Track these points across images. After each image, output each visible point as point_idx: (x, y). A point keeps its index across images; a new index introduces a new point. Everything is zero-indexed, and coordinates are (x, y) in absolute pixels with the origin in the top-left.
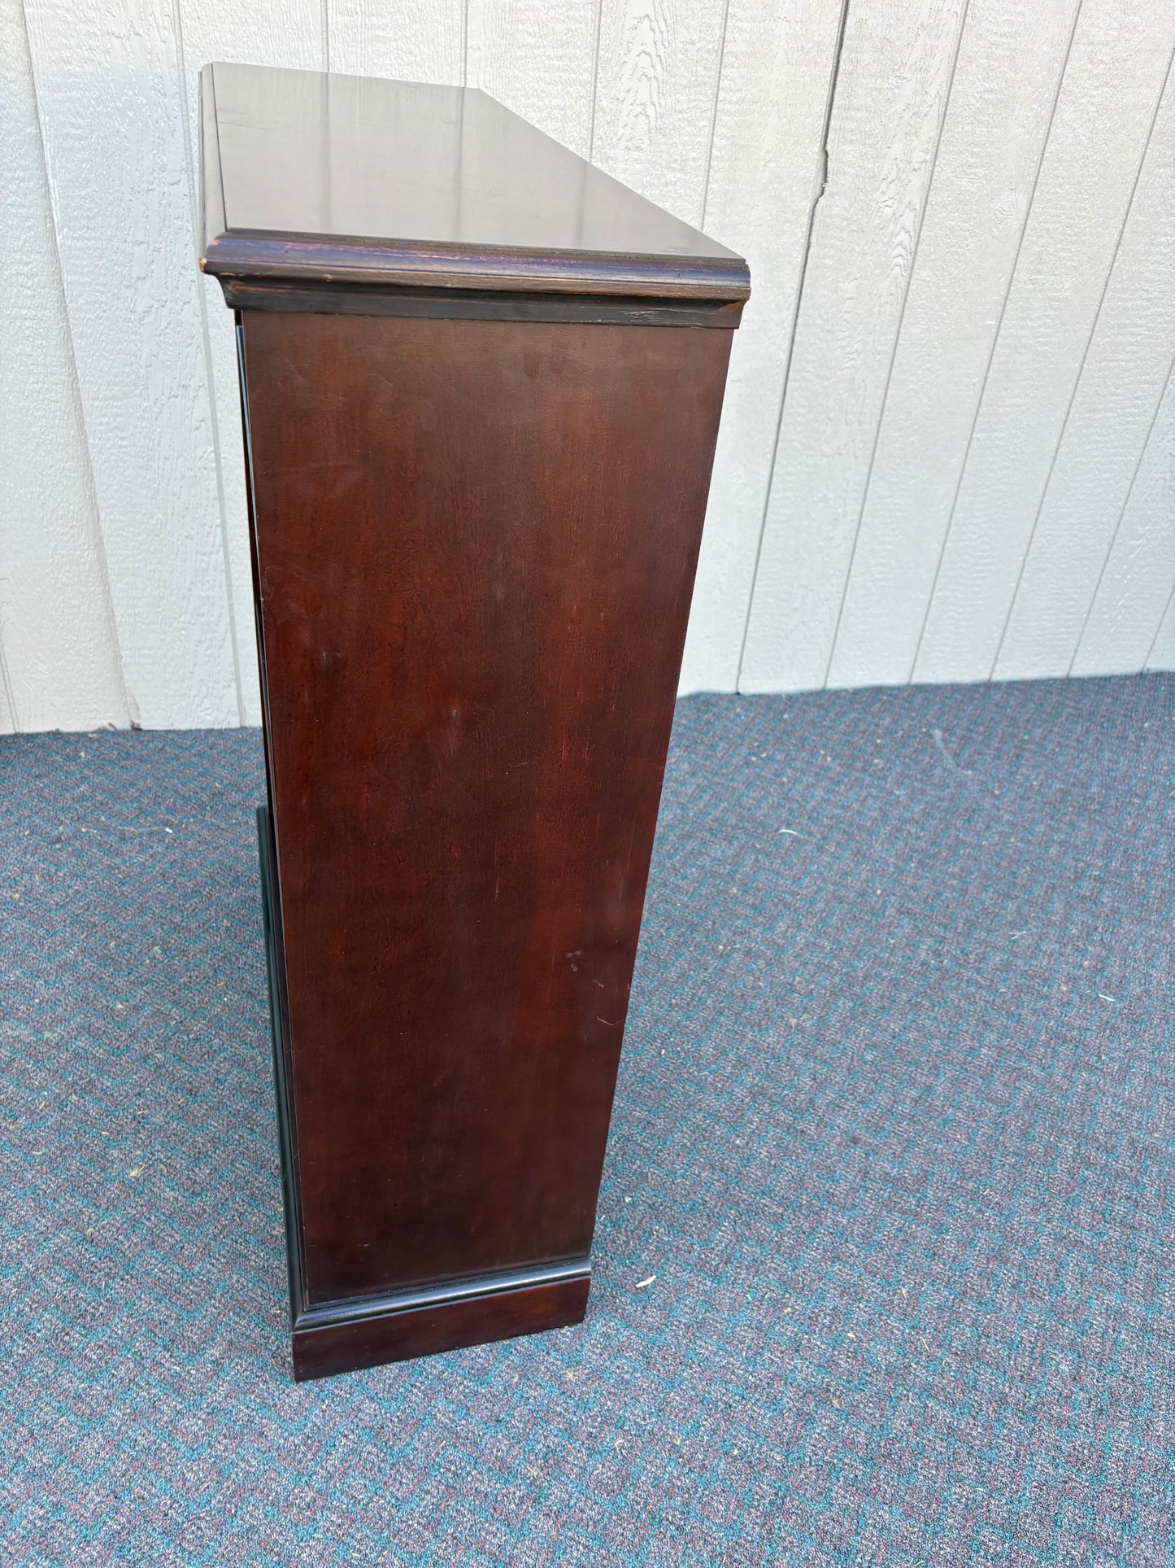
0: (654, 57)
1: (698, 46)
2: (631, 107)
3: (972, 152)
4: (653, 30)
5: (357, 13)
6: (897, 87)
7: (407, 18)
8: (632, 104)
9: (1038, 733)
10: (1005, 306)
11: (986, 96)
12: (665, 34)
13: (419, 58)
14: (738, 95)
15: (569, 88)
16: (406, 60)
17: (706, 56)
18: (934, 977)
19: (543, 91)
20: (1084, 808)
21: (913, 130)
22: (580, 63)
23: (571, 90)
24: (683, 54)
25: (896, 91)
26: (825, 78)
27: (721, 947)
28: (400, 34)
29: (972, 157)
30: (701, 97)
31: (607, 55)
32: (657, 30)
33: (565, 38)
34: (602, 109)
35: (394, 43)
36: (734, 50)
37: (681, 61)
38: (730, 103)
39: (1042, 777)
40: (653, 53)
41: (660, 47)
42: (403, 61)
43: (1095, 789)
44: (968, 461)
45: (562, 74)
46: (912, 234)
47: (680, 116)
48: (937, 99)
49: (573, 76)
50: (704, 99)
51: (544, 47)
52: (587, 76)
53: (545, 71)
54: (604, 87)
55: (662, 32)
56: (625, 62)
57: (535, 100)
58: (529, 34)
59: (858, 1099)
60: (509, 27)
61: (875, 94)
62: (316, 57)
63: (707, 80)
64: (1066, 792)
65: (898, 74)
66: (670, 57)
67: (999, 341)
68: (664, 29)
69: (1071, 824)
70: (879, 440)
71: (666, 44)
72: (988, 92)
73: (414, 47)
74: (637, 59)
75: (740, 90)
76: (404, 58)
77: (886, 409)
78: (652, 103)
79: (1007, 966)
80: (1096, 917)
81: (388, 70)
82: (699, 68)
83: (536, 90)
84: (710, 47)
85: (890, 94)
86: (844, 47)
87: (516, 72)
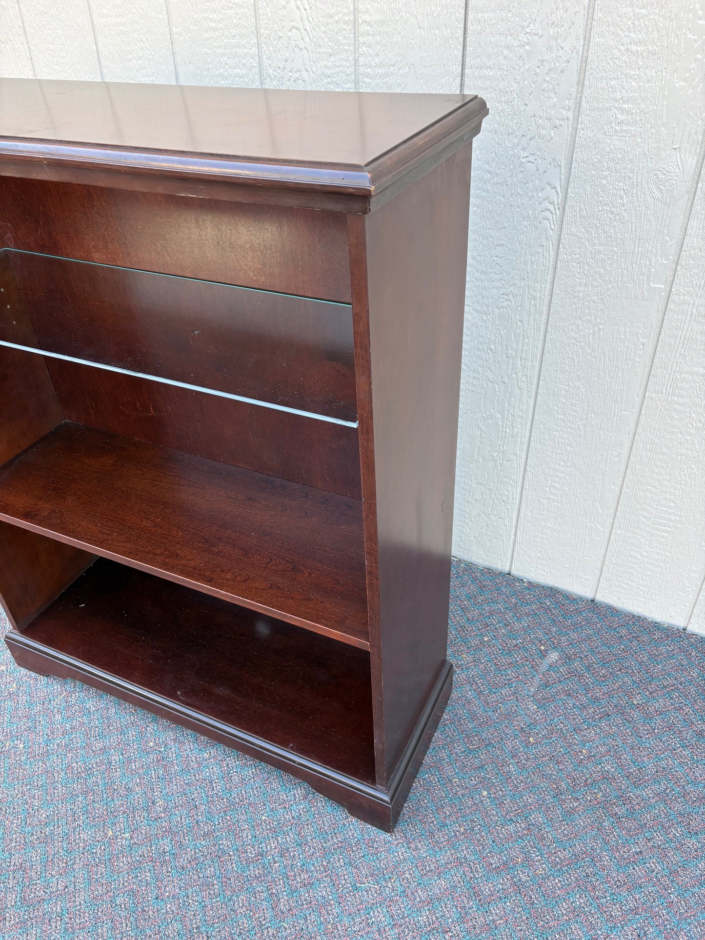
0: (303, 31)
1: (336, 18)
2: (290, 74)
3: (622, 109)
4: (298, 8)
5: (108, 16)
6: (528, 44)
7: (136, 16)
8: (291, 71)
9: (660, 703)
10: (676, 271)
11: (634, 48)
12: (308, 10)
13: (147, 43)
14: (377, 60)
15: (244, 61)
16: (140, 46)
17: (345, 27)
18: (254, 871)
19: (226, 64)
20: (605, 805)
21: (551, 87)
22: (249, 40)
23: (245, 61)
24: (324, 27)
25: (527, 48)
26: (457, 39)
27: (151, 744)
28: (133, 28)
29: (622, 114)
30: (344, 63)
31: (267, 32)
32: (302, 8)
33: (235, 21)
34: (269, 76)
35: (131, 35)
36: (368, 19)
37: (324, 32)
38: (371, 66)
39: (603, 749)
40: (301, 27)
41: (306, 22)
42: (138, 47)
43: (647, 793)
44: (643, 418)
45: (237, 50)
46: (559, 190)
47: (329, 80)
48: (574, 55)
49: (245, 51)
50: (348, 65)
51: (222, 29)
52: (255, 50)
53: (225, 48)
54: (268, 58)
55: (305, 9)
56: (281, 37)
57: (222, 71)
58: (211, 20)
59: (69, 925)
60: (197, 16)
61: (506, 52)
62: (92, 48)
63: (347, 47)
64: (607, 778)
65: (528, 30)
66: (314, 29)
67: (671, 306)
68: (307, 7)
69: (571, 812)
70: (541, 378)
71: (311, 19)
72: (636, 44)
73: (142, 36)
74: (290, 34)
75: (377, 55)
76: (139, 44)
77: (545, 351)
78: (306, 70)
79: (323, 906)
80: (462, 920)
81: (131, 54)
82: (340, 38)
83: (221, 63)
84: (347, 18)
85: (522, 51)
86: (470, 8)
87: (207, 50)
